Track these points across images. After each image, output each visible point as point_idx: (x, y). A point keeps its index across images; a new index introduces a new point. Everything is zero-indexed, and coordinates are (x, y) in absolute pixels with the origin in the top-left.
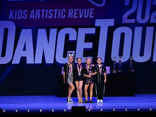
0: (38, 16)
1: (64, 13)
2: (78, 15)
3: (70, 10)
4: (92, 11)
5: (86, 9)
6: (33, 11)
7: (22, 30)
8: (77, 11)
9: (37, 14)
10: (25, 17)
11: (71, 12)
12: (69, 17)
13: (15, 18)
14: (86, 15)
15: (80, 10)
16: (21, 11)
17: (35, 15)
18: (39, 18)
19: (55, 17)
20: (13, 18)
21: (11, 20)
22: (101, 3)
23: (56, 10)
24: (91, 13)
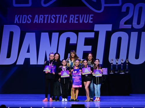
0: (41, 20)
1: (65, 19)
2: (78, 20)
3: (71, 16)
4: (92, 17)
5: (85, 15)
6: (37, 16)
7: (27, 33)
8: (77, 17)
9: (40, 19)
10: (29, 21)
11: (72, 18)
12: (70, 22)
13: (20, 22)
14: (86, 21)
15: (80, 15)
16: (26, 16)
17: (39, 19)
18: (42, 22)
19: (57, 22)
20: (18, 22)
21: (17, 24)
22: (100, 9)
23: (58, 16)
24: (91, 18)
